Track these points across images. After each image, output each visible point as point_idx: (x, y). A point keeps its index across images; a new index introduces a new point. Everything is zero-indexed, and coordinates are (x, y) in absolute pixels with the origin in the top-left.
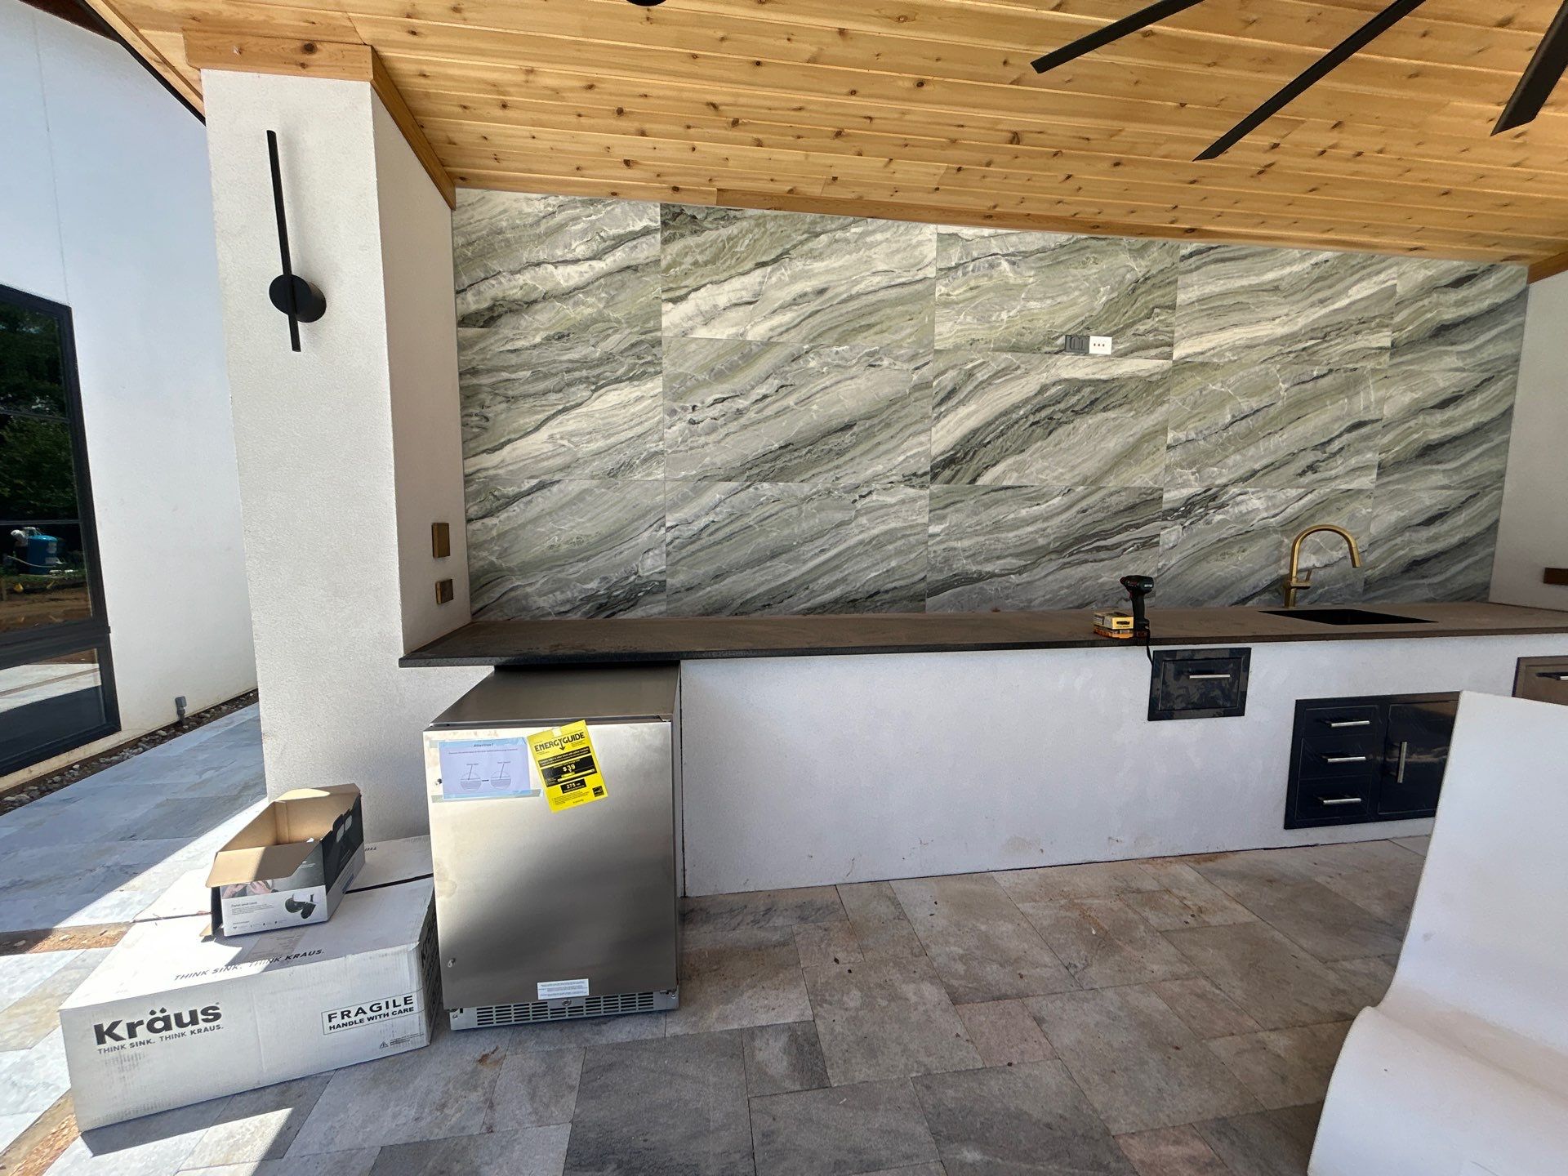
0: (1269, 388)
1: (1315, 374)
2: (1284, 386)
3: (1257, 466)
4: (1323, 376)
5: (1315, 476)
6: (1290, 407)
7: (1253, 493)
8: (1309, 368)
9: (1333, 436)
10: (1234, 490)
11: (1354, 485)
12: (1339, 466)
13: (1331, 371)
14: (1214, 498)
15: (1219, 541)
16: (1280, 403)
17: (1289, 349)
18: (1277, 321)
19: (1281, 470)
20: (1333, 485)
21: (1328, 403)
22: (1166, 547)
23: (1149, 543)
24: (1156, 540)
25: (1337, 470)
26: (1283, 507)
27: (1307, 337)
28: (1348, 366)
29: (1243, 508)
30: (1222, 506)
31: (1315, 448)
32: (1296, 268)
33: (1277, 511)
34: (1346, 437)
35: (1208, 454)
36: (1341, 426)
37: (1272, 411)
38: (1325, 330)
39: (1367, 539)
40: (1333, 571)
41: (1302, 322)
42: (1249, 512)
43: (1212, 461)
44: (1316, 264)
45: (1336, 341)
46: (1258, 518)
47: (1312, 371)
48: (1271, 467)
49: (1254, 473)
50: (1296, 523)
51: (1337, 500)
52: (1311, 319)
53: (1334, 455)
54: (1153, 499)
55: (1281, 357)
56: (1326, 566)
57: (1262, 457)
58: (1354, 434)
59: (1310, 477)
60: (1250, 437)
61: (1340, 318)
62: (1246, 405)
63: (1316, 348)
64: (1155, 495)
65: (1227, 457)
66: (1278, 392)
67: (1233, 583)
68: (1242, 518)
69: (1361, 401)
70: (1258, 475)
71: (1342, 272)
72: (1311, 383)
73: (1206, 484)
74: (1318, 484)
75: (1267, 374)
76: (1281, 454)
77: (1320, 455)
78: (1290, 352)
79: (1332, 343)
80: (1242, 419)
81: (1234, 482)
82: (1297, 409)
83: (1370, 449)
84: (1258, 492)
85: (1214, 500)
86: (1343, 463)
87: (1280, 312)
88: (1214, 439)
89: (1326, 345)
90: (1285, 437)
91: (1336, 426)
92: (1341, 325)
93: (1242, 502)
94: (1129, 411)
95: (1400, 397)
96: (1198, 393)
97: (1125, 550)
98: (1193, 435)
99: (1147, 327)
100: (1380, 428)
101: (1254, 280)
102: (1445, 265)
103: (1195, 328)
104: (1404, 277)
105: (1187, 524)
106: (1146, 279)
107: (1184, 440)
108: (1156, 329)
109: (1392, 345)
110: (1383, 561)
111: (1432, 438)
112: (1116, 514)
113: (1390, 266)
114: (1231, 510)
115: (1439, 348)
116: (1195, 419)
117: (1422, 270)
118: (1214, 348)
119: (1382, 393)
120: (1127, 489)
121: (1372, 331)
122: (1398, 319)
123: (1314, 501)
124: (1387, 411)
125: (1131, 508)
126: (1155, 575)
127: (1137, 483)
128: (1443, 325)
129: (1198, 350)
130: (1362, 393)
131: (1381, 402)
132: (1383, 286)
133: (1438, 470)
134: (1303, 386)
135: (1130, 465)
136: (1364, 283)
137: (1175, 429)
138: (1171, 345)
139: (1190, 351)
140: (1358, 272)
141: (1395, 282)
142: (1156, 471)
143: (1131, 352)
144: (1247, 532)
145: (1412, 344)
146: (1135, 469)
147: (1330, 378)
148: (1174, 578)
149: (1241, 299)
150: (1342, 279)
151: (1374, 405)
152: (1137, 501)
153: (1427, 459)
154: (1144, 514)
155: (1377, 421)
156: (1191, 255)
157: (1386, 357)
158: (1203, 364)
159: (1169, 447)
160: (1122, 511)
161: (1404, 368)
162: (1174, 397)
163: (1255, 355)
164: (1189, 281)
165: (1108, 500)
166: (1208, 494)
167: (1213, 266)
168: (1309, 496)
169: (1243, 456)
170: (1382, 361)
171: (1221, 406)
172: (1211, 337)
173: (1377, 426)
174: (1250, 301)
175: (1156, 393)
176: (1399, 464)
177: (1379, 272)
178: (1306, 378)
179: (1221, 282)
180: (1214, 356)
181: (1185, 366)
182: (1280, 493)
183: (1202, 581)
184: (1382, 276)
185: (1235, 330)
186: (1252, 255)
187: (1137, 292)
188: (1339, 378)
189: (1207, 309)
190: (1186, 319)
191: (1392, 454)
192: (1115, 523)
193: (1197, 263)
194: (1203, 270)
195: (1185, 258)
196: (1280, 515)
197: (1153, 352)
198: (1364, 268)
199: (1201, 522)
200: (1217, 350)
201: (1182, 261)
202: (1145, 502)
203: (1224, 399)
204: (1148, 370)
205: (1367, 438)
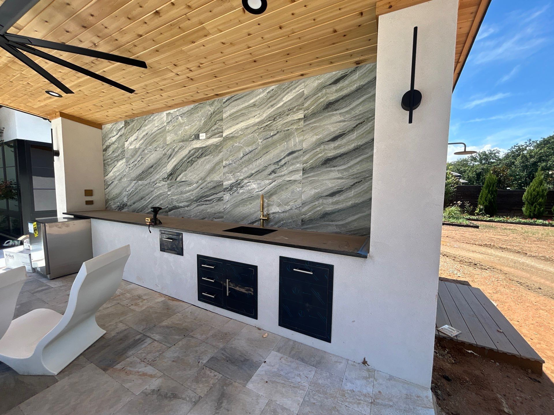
0: (255, 142)
1: (272, 134)
2: (260, 141)
3: (253, 172)
4: (275, 135)
5: (275, 175)
6: (263, 149)
7: (252, 182)
8: (269, 133)
9: (281, 158)
10: (246, 181)
11: (292, 178)
12: (285, 171)
13: (278, 132)
14: (239, 184)
15: (242, 200)
16: (259, 148)
17: (261, 127)
18: (256, 117)
19: (262, 173)
20: (283, 178)
21: (278, 145)
22: (226, 201)
23: (220, 199)
24: (222, 198)
25: (284, 172)
26: (264, 188)
27: (267, 121)
28: (285, 129)
29: (249, 188)
30: (242, 187)
31: (274, 164)
32: (262, 96)
33: (262, 189)
34: (286, 158)
35: (236, 168)
36: (284, 154)
37: (257, 151)
38: (274, 117)
39: (300, 202)
40: (287, 214)
41: (265, 115)
42: (251, 189)
43: (238, 171)
44: (269, 92)
45: (279, 120)
46: (255, 192)
47: (271, 133)
48: (258, 172)
49: (252, 175)
50: (269, 194)
51: (286, 184)
52: (269, 113)
53: (283, 166)
54: (220, 185)
55: (258, 130)
56: (283, 212)
57: (255, 168)
58: (291, 157)
59: (273, 175)
60: (250, 161)
61: (280, 110)
62: (247, 150)
63: (271, 124)
64: (221, 183)
65: (242, 169)
66: (258, 143)
67: (248, 216)
68: (249, 191)
69: (292, 143)
70: (254, 175)
71: (279, 92)
72: (271, 138)
73: (236, 179)
74: (277, 178)
75: (254, 137)
76: (261, 167)
77: (277, 167)
78: (262, 128)
79: (278, 121)
80: (246, 155)
81: (245, 178)
82: (266, 149)
83: (298, 162)
84: (254, 181)
85: (239, 185)
86: (286, 169)
87: (256, 114)
88: (237, 163)
89: (275, 122)
90: (262, 160)
91: (282, 154)
92: (281, 113)
93: (249, 185)
94: (212, 155)
95: (311, 139)
96: (231, 147)
97: (213, 201)
98: (231, 162)
99: (215, 128)
100: (302, 153)
101: (247, 104)
102: (328, 76)
103: (229, 125)
104: (307, 87)
105: (231, 193)
106: (214, 112)
107: (228, 164)
108: (218, 128)
109: (304, 117)
110: (310, 211)
111: (329, 155)
112: (210, 189)
113: (301, 84)
114: (245, 188)
115: (329, 113)
116: (231, 156)
117: (317, 81)
118: (235, 131)
119: (301, 138)
120: (212, 181)
121: (295, 113)
122: (306, 105)
123: (276, 185)
124: (305, 145)
125: (214, 187)
126: (223, 211)
127: (215, 179)
128: (330, 103)
129: (230, 132)
130: (292, 139)
131: (301, 142)
132: (298, 93)
133: (335, 170)
134: (267, 140)
135: (213, 173)
136: (289, 94)
137: (225, 160)
138: (222, 132)
139: (228, 133)
140: (286, 90)
141: (304, 89)
142: (221, 175)
143: (211, 137)
144: (252, 197)
145: (314, 114)
146: (215, 175)
147: (278, 135)
148: (229, 212)
149: (243, 112)
150: (279, 95)
151: (298, 144)
152: (216, 185)
153: (328, 165)
154: (218, 189)
155: (300, 150)
156: (226, 101)
157: (302, 122)
158: (232, 137)
159: (224, 167)
160: (212, 188)
161: (311, 126)
162: (224, 150)
163: (249, 131)
164: (226, 110)
165: (208, 185)
166: (237, 182)
167: (233, 103)
168: (274, 183)
169: (248, 168)
170: (300, 124)
171: (239, 150)
172: (234, 127)
173: (301, 153)
174: (246, 112)
175: (219, 149)
176: (312, 168)
177: (296, 88)
178: (268, 136)
179: (236, 107)
180: (235, 133)
181: (227, 139)
182: (263, 182)
183: (238, 214)
184: (297, 89)
185: (242, 123)
186: (245, 96)
187: (212, 117)
188: (282, 134)
189: (232, 118)
190: (226, 123)
191: (308, 165)
192: (210, 193)
193: (228, 103)
194: (230, 105)
195: (224, 102)
196: (263, 191)
197: (217, 136)
198: (288, 88)
199: (236, 193)
200: (236, 132)
201: (223, 104)
202: (218, 186)
203: (239, 149)
204: (216, 142)
205: (297, 158)
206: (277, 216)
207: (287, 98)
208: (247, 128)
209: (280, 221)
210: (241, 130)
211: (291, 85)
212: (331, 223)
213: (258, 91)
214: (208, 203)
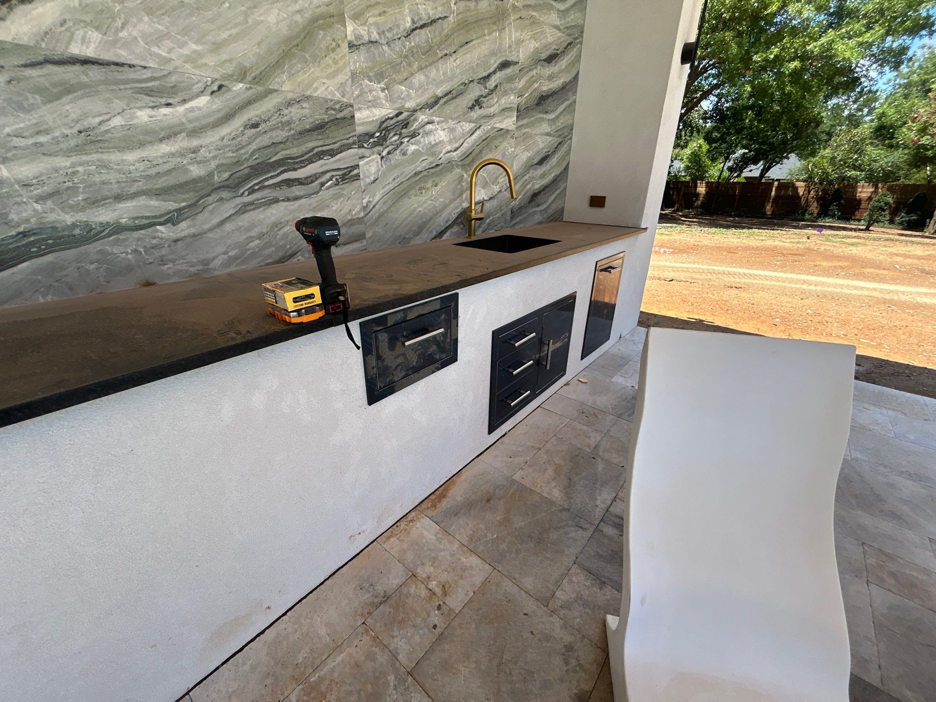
3: (439, 92)
5: (480, 112)
6: (459, 26)
7: (438, 123)
9: (490, 71)
10: (422, 117)
11: (505, 125)
12: (495, 104)
16: (452, 18)
20: (492, 122)
22: (368, 180)
23: (348, 175)
24: (355, 172)
25: (494, 108)
26: (460, 142)
29: (432, 139)
30: (413, 135)
31: (480, 81)
33: (457, 145)
35: (394, 66)
36: (496, 62)
37: (446, 26)
40: (494, 203)
42: (437, 144)
43: (399, 77)
46: (444, 151)
48: (451, 96)
49: (437, 100)
50: (471, 157)
51: (495, 138)
53: (492, 91)
54: (343, 118)
56: (491, 199)
57: (443, 82)
58: (504, 73)
60: (430, 55)
62: (423, 10)
64: (346, 113)
67: (431, 219)
68: (432, 149)
69: (506, 38)
70: (441, 102)
76: (456, 82)
77: (484, 91)
80: (421, 27)
81: (422, 108)
83: (512, 91)
85: (406, 126)
86: (497, 102)
88: (397, 47)
91: (492, 62)
93: (430, 132)
95: (528, 44)
97: (323, 184)
100: (518, 72)
105: (384, 154)
110: (521, 193)
111: (544, 89)
112: (301, 133)
114: (422, 140)
116: (375, 12)
119: (519, 34)
120: (308, 98)
124: (522, 55)
125: (320, 127)
126: (362, 214)
127: (321, 92)
130: (507, 29)
131: (518, 43)
133: (546, 119)
137: (353, 19)
142: (341, 78)
144: (437, 165)
146: (314, 71)
148: (381, 216)
151: (514, 46)
152: (326, 118)
153: (541, 108)
154: (337, 136)
155: (516, 63)
159: (351, 46)
160: (309, 131)
165: (286, 112)
168: (478, 133)
169: (427, 77)
173: (516, 69)
176: (527, 110)
182: (458, 126)
191: (524, 100)
192: (303, 149)
196: (459, 149)
199: (397, 152)
202: (336, 121)
205: (511, 79)
214: (301, 193)
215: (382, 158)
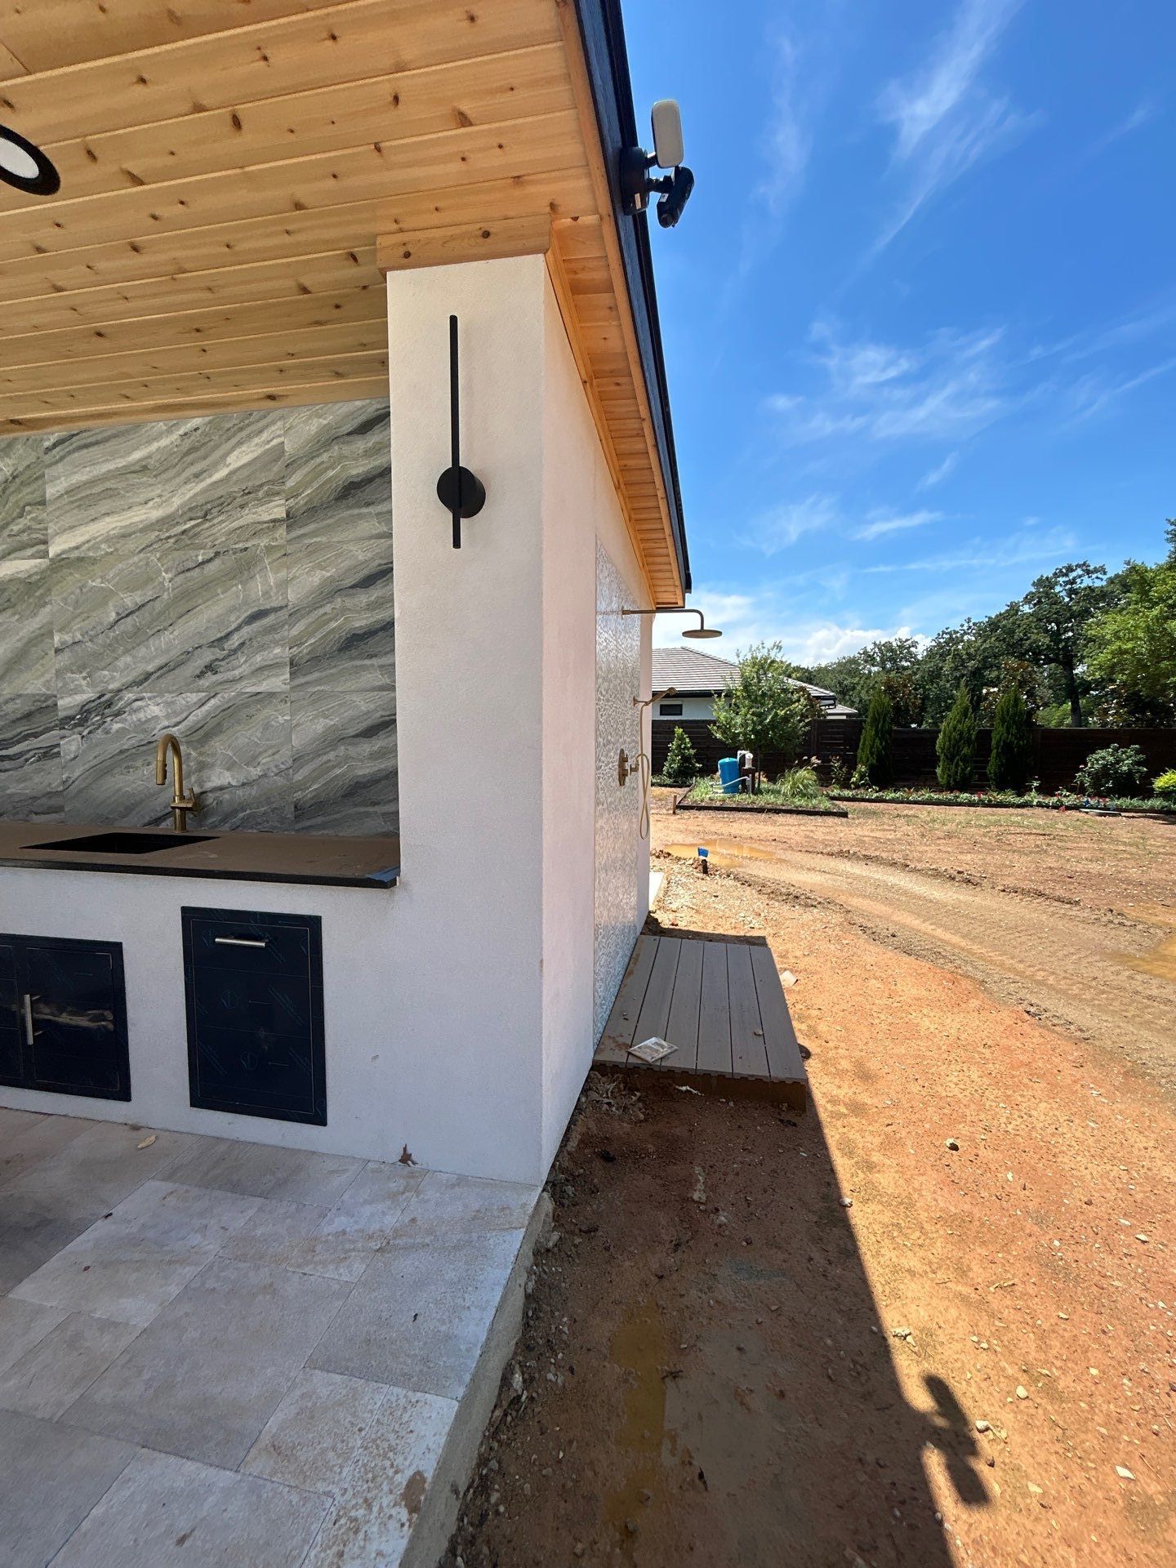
0: (152, 580)
1: (200, 559)
2: (168, 576)
3: (150, 668)
4: (210, 560)
5: (214, 678)
6: (176, 600)
7: (150, 699)
8: (192, 553)
9: (229, 630)
10: (129, 696)
11: (264, 687)
12: (242, 666)
13: (217, 554)
14: (109, 704)
15: (122, 752)
16: (165, 596)
17: (168, 534)
18: (151, 504)
19: (176, 672)
20: (239, 686)
21: (219, 591)
22: (68, 757)
23: (50, 753)
24: (56, 750)
25: (241, 670)
26: (184, 715)
27: (185, 518)
28: (237, 546)
29: (141, 715)
30: (118, 714)
31: (212, 644)
32: (164, 442)
33: (178, 719)
34: (246, 631)
35: (97, 656)
36: (239, 617)
37: (158, 605)
38: (205, 508)
39: (289, 753)
40: (254, 791)
41: (177, 501)
42: (148, 720)
43: (103, 664)
44: (186, 434)
45: (220, 518)
46: (159, 727)
47: (197, 556)
48: (166, 669)
49: (148, 676)
50: (201, 732)
51: (246, 706)
52: (188, 497)
53: (235, 651)
54: (47, 707)
55: (160, 544)
56: (243, 784)
57: (155, 657)
58: (256, 625)
59: (211, 679)
60: (138, 636)
61: (221, 491)
62: (130, 600)
63: (197, 529)
64: (49, 703)
65: (117, 659)
66: (162, 583)
67: (142, 801)
68: (141, 726)
69: (257, 587)
70: (153, 677)
71: (216, 438)
72: (196, 569)
73: (99, 689)
74: (220, 687)
75: (147, 564)
76: (174, 653)
77: (220, 654)
78: (169, 537)
79: (215, 521)
80: (127, 616)
81: (128, 687)
82: (186, 601)
83: (276, 643)
84: (155, 697)
85: (109, 706)
86: (246, 661)
87: (151, 495)
88: (100, 640)
89: (207, 525)
90: (176, 633)
91: (232, 618)
92: (223, 499)
93: (139, 709)
94: (14, 614)
95: (306, 579)
96: (78, 591)
97: (27, 760)
98: (79, 637)
99: (20, 526)
100: (287, 617)
101: (121, 463)
102: (344, 408)
103: (67, 520)
104: (291, 432)
105: (85, 733)
106: (14, 478)
107: (71, 642)
108: (29, 528)
109: (288, 516)
110: (314, 780)
111: (357, 624)
112: (13, 722)
113: (273, 423)
114: (129, 718)
115: (350, 512)
116: (79, 619)
117: (315, 420)
118: (88, 541)
119: (283, 574)
120: (21, 696)
121: (261, 502)
122: (290, 483)
123: (218, 707)
124: (293, 596)
125: (28, 716)
126: (61, 788)
127: (30, 690)
128: (352, 483)
129: (73, 544)
130: (258, 576)
131: (284, 584)
132: (267, 447)
133: (372, 665)
134: (188, 574)
135: (21, 671)
136: (244, 448)
137: (60, 631)
138: (45, 542)
139: (65, 546)
140: (234, 435)
141: (282, 439)
142: (47, 676)
143: (9, 554)
144: (150, 743)
145: (313, 511)
146: (27, 676)
147: (217, 562)
148: (80, 791)
149: (108, 485)
150: (217, 447)
151: (274, 590)
152: (33, 708)
153: (354, 652)
154: (41, 721)
155: (281, 608)
156: (55, 446)
157: (282, 531)
158: (80, 559)
159: (57, 651)
161: (307, 541)
162: (55, 597)
163: (132, 544)
164: (55, 474)
166: (103, 699)
167: (76, 455)
168: (213, 701)
169: (134, 657)
170: (277, 535)
171: (104, 603)
172: (83, 529)
173: (283, 615)
174: (119, 486)
175: (37, 594)
176: (316, 660)
177: (261, 431)
178: (191, 565)
179: (88, 469)
180: (89, 549)
181: (62, 563)
182: (179, 698)
183: (109, 797)
184: (265, 436)
185: (108, 519)
186: (115, 436)
187: (8, 492)
188: (229, 561)
189: (76, 501)
190: (57, 513)
191: (305, 649)
192: (14, 733)
193: (61, 454)
194: (68, 459)
195: (48, 450)
196: (184, 723)
197: (30, 551)
198: (241, 429)
199: (100, 731)
200: (91, 543)
201: (46, 453)
202: (40, 710)
203: (105, 596)
204: (27, 571)
205: (272, 629)
206: (227, 796)
207: (240, 457)
208: (124, 536)
209: (234, 813)
210: (108, 539)
211: (246, 422)
212: (371, 809)
213: (153, 427)
214: (8, 767)
215: (83, 737)
